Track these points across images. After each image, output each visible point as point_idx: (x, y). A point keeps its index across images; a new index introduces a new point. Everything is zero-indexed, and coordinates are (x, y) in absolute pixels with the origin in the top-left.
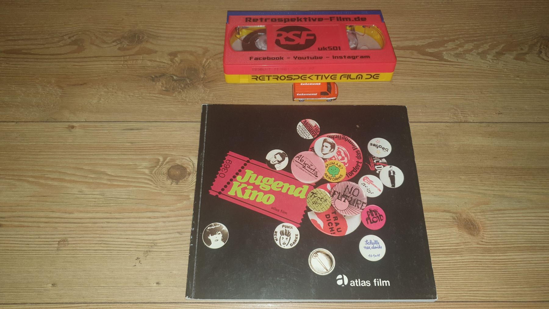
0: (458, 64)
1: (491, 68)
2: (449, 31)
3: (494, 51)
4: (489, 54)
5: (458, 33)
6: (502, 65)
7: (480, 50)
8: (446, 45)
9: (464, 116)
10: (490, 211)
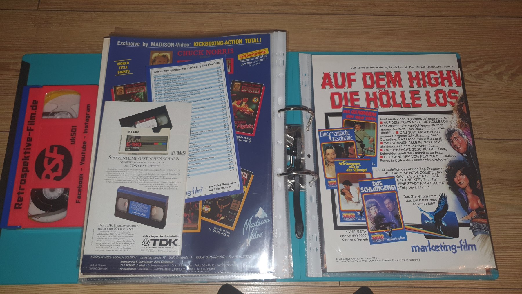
0: (478, 84)
1: (506, 88)
2: (472, 53)
3: (510, 72)
4: (504, 75)
5: (479, 55)
6: (515, 86)
7: (498, 71)
8: (468, 66)
9: (480, 133)
10: (495, 216)
